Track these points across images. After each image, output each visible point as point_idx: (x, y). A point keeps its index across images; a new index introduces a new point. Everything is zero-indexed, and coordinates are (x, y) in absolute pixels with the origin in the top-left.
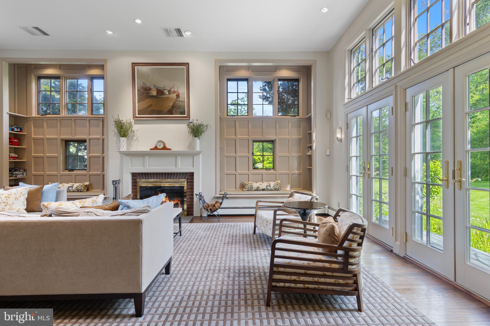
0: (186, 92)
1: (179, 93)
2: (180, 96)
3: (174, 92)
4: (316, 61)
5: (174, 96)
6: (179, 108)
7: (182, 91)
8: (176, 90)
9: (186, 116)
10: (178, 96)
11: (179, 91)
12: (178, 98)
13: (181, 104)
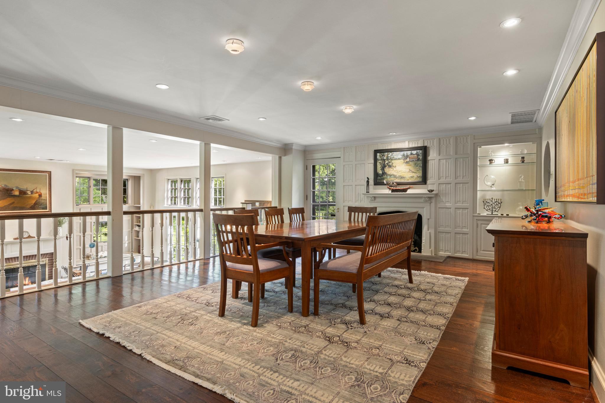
0: (49, 193)
1: (41, 193)
2: (43, 195)
3: (37, 192)
4: (144, 174)
5: (37, 195)
6: (41, 205)
7: (45, 192)
8: (38, 191)
9: (47, 210)
10: (40, 195)
11: (41, 192)
12: (41, 197)
13: (43, 201)
